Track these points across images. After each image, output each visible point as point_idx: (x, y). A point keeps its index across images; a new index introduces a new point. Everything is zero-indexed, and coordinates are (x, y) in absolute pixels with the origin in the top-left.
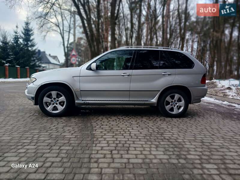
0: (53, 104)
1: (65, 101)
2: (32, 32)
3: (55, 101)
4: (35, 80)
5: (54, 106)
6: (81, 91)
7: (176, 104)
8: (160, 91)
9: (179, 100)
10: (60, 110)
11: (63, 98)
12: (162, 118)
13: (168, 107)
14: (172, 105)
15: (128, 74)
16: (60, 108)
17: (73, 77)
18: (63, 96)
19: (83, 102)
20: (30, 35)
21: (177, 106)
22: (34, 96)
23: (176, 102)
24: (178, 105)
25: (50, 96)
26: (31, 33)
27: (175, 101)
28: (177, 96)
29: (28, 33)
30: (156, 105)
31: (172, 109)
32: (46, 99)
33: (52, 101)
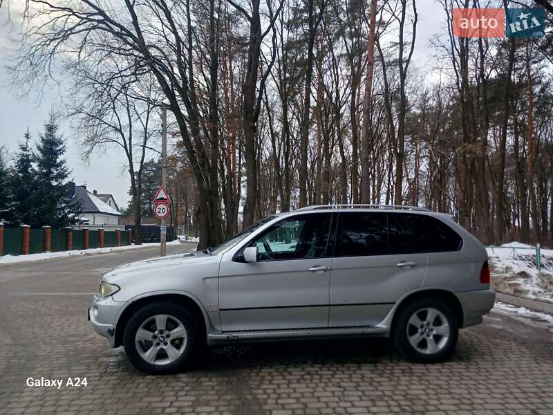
0: (158, 344)
1: (185, 336)
2: (61, 146)
3: (163, 337)
4: (118, 289)
5: (159, 348)
6: (220, 310)
7: (432, 330)
8: (395, 303)
9: (438, 322)
10: (173, 358)
11: (180, 331)
12: (404, 365)
13: (414, 340)
14: (422, 333)
15: (323, 268)
16: (174, 354)
17: (204, 279)
18: (181, 325)
19: (225, 336)
20: (56, 154)
21: (434, 336)
22: (115, 327)
23: (431, 326)
24: (435, 332)
25: (151, 327)
26: (58, 149)
27: (428, 324)
28: (432, 313)
29: (51, 149)
30: (388, 336)
31: (423, 344)
32: (142, 334)
33: (155, 337)
